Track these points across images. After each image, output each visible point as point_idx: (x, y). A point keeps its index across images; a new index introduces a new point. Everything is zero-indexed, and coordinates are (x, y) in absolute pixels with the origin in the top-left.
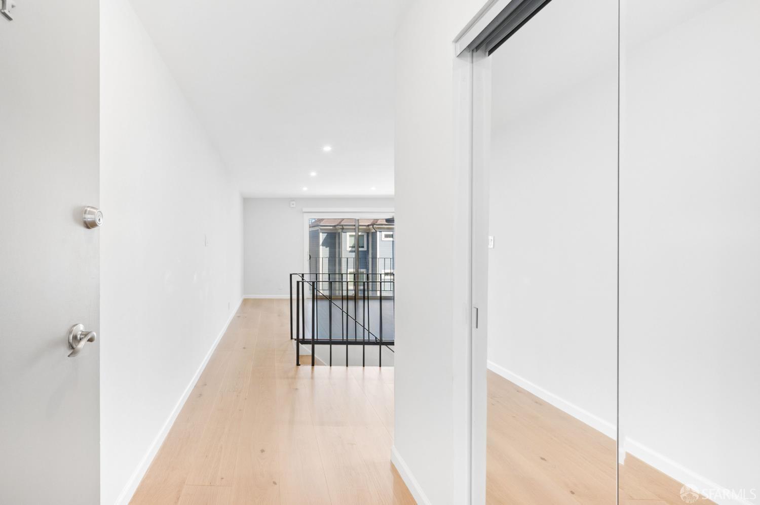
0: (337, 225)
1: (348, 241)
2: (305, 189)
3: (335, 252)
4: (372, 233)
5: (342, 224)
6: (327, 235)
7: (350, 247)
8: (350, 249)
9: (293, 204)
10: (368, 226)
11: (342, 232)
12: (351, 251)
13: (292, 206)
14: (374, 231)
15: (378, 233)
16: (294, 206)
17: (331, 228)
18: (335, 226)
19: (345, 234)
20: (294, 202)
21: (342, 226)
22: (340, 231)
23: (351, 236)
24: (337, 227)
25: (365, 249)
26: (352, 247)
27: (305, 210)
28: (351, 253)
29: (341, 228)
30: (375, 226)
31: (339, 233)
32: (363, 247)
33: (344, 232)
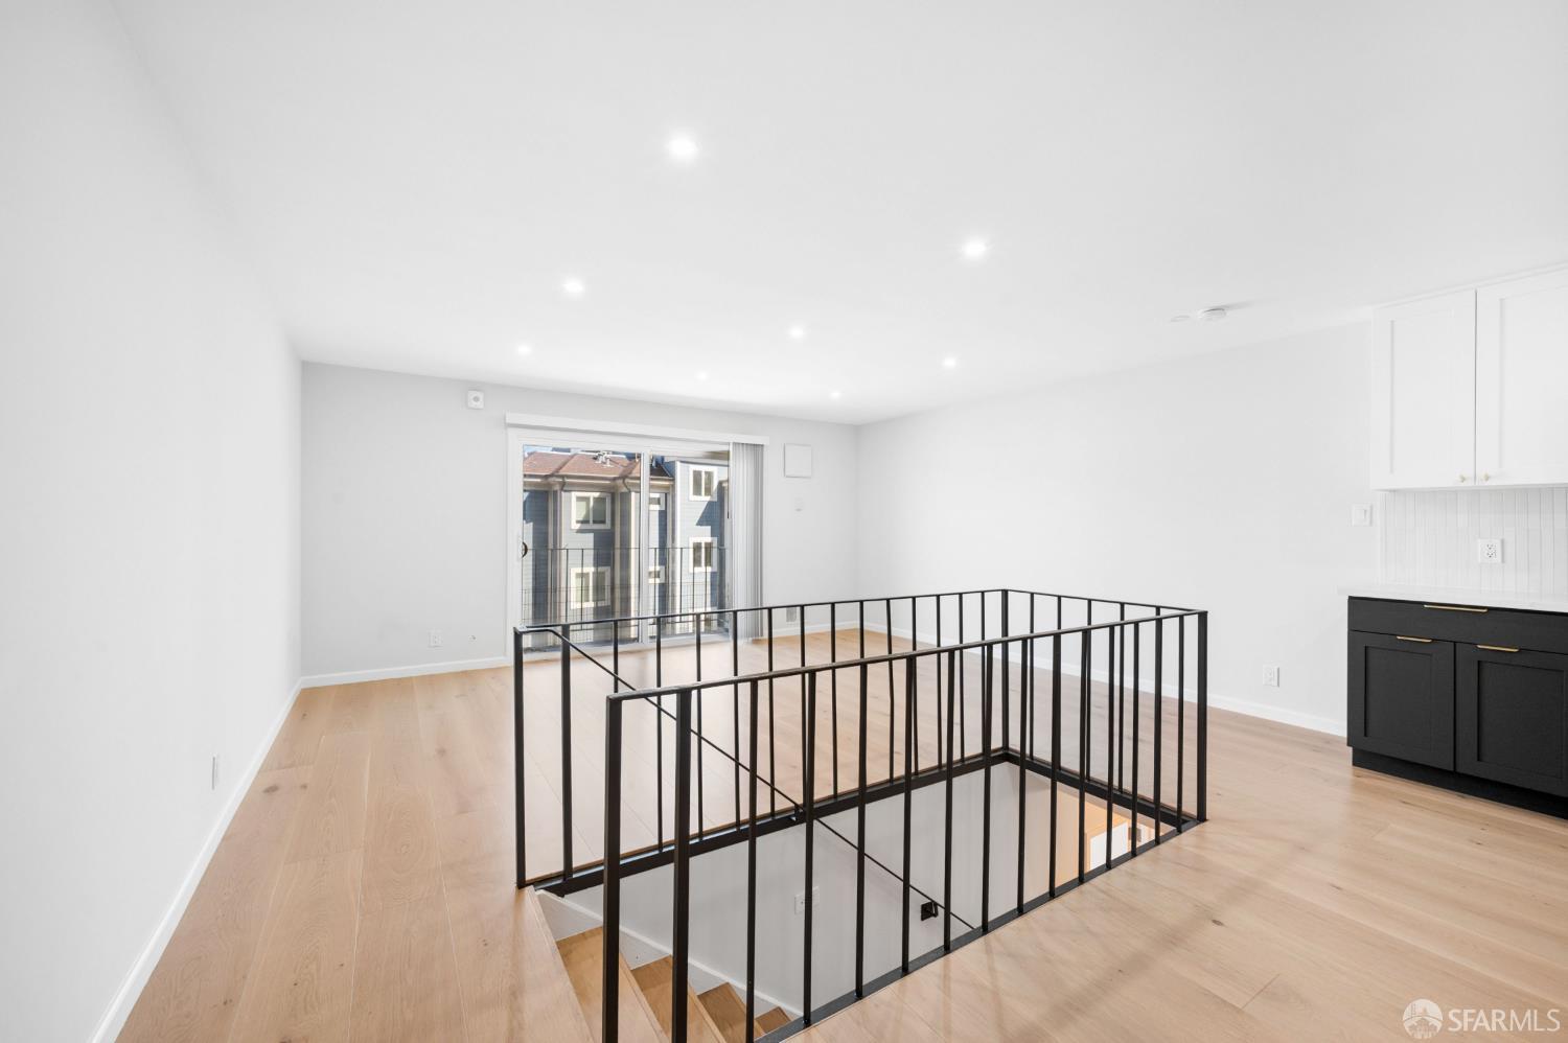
0: (552, 476)
1: (574, 508)
2: (524, 350)
3: (547, 533)
4: (622, 494)
5: (562, 472)
6: (529, 497)
7: (578, 522)
8: (578, 526)
9: (476, 399)
10: (615, 479)
11: (562, 490)
12: (580, 531)
13: (474, 404)
14: (624, 490)
15: (633, 494)
16: (479, 404)
17: (539, 480)
18: (546, 477)
19: (567, 494)
20: (478, 394)
21: (563, 477)
22: (557, 488)
23: (579, 499)
24: (551, 480)
25: (607, 526)
26: (582, 522)
27: (512, 418)
28: (579, 534)
29: (559, 482)
30: (627, 480)
31: (555, 492)
32: (603, 522)
33: (565, 491)
